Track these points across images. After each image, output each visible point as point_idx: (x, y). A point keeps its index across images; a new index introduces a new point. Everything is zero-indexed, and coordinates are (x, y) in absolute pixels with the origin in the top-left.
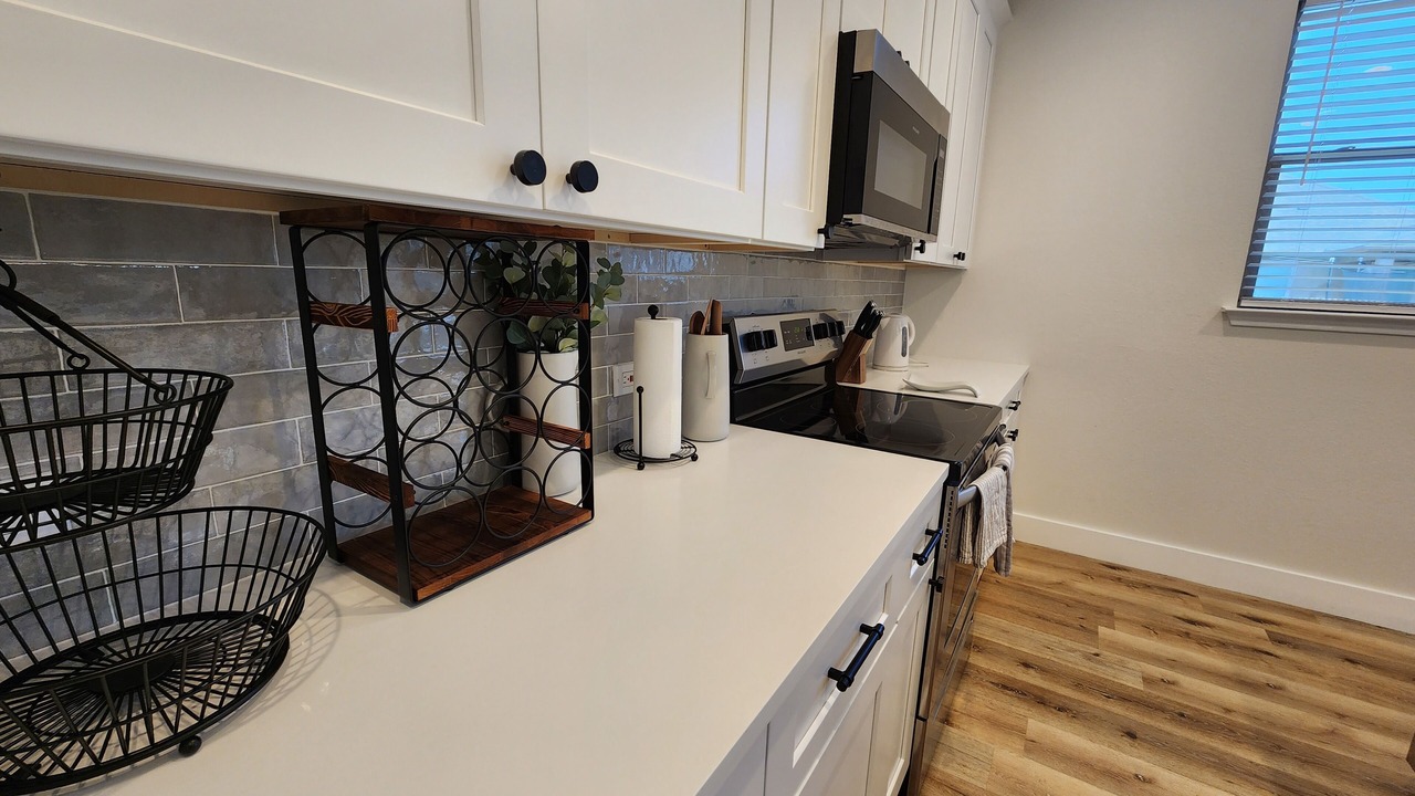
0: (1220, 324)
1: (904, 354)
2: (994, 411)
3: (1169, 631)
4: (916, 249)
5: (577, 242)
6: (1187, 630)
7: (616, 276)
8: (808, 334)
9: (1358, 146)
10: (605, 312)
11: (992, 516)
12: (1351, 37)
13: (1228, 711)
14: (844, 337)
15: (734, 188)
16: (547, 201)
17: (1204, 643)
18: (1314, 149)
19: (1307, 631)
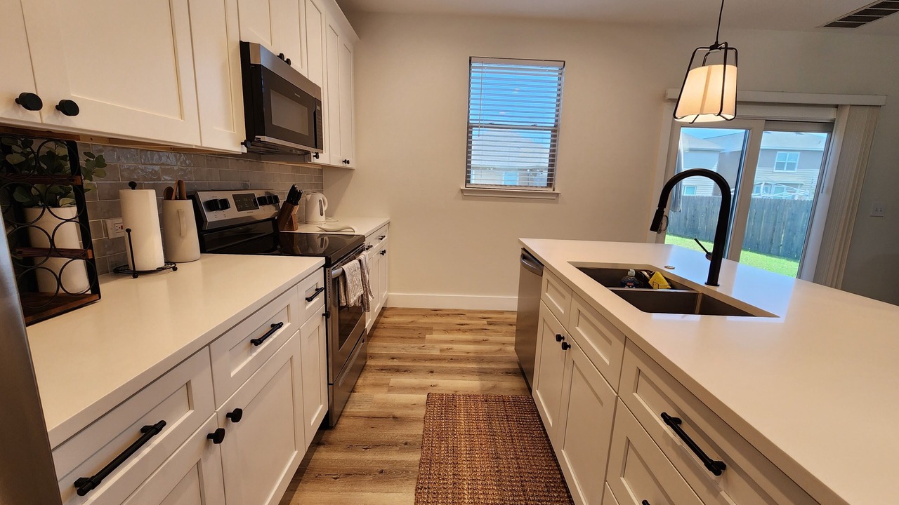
0: (460, 194)
1: (322, 215)
2: (363, 238)
3: (453, 330)
4: (314, 156)
5: (67, 141)
6: (461, 328)
7: (100, 162)
8: (255, 202)
9: (495, 123)
10: (93, 184)
11: (353, 281)
12: (487, 84)
13: (468, 353)
14: (281, 205)
15: (178, 118)
16: (45, 118)
17: (465, 331)
18: (481, 122)
19: (500, 318)
